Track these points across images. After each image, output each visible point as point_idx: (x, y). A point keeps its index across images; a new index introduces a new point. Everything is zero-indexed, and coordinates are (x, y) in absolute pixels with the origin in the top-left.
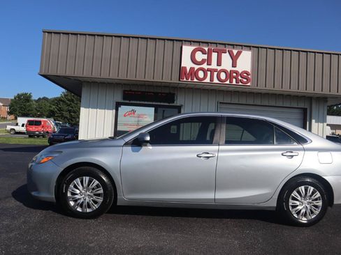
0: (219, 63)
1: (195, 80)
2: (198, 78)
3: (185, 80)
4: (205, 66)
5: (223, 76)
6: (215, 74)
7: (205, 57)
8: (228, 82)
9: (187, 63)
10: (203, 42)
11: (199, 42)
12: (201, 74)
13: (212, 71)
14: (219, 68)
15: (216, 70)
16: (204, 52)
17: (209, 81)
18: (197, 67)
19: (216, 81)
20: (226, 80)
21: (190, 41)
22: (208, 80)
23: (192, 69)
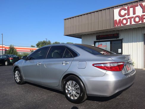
0: (134, 13)
1: (122, 25)
2: (123, 24)
3: (117, 26)
4: (127, 17)
5: (137, 19)
6: (133, 19)
7: (126, 12)
8: (141, 22)
9: (117, 18)
10: (124, 5)
11: (122, 5)
12: (125, 22)
13: (130, 18)
14: (134, 16)
15: (132, 17)
16: (125, 10)
17: (129, 24)
18: (122, 18)
19: (133, 23)
20: (139, 21)
21: (118, 6)
23: (120, 20)
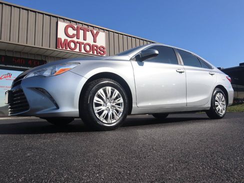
3: (61, 48)
5: (88, 48)
7: (75, 32)
8: (91, 53)
10: (73, 21)
11: (70, 20)
12: (72, 45)
13: (80, 44)
14: (85, 42)
16: (74, 29)
18: (69, 39)
19: (83, 51)
21: (63, 19)
22: (77, 50)
23: (65, 40)
